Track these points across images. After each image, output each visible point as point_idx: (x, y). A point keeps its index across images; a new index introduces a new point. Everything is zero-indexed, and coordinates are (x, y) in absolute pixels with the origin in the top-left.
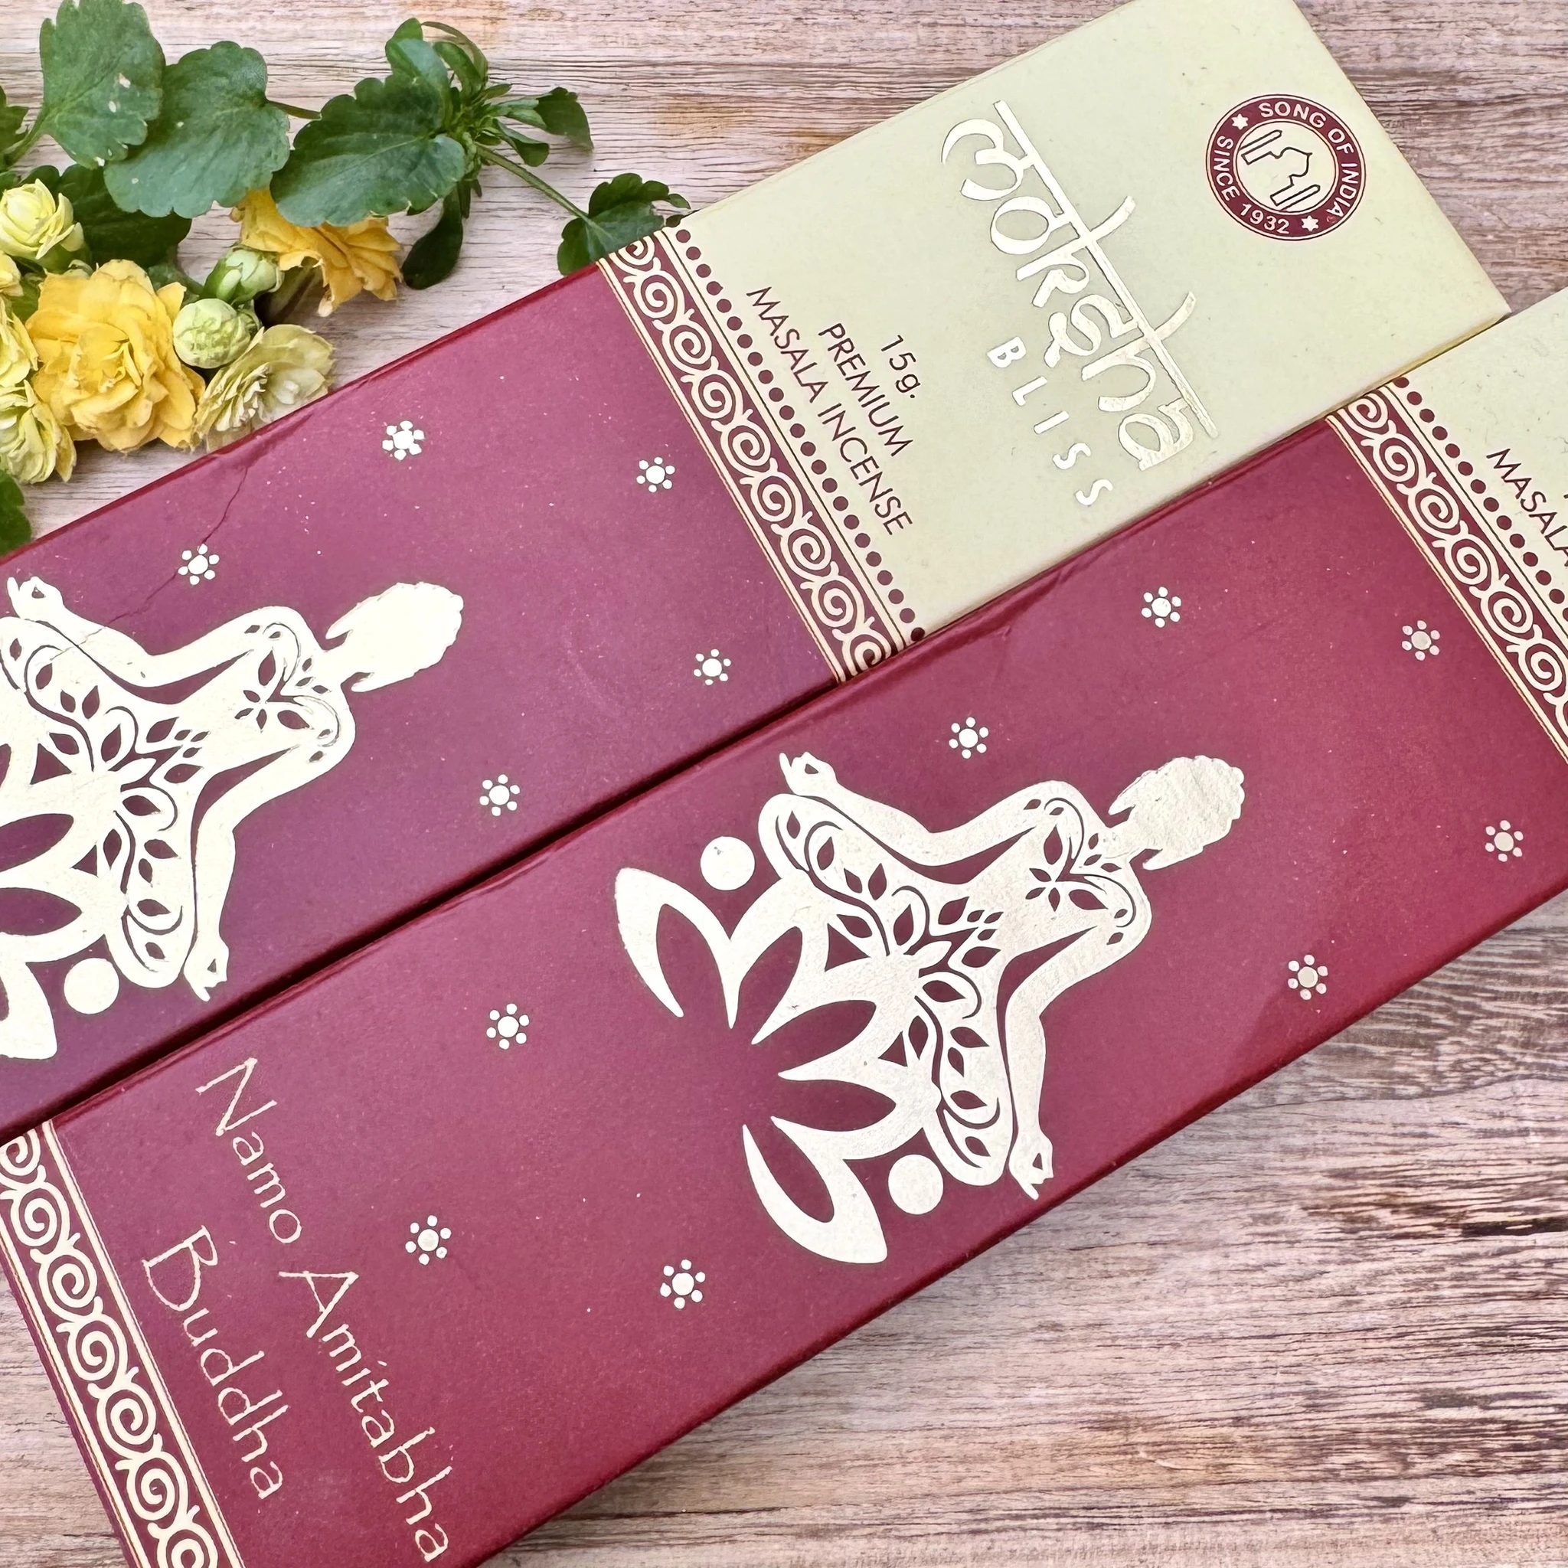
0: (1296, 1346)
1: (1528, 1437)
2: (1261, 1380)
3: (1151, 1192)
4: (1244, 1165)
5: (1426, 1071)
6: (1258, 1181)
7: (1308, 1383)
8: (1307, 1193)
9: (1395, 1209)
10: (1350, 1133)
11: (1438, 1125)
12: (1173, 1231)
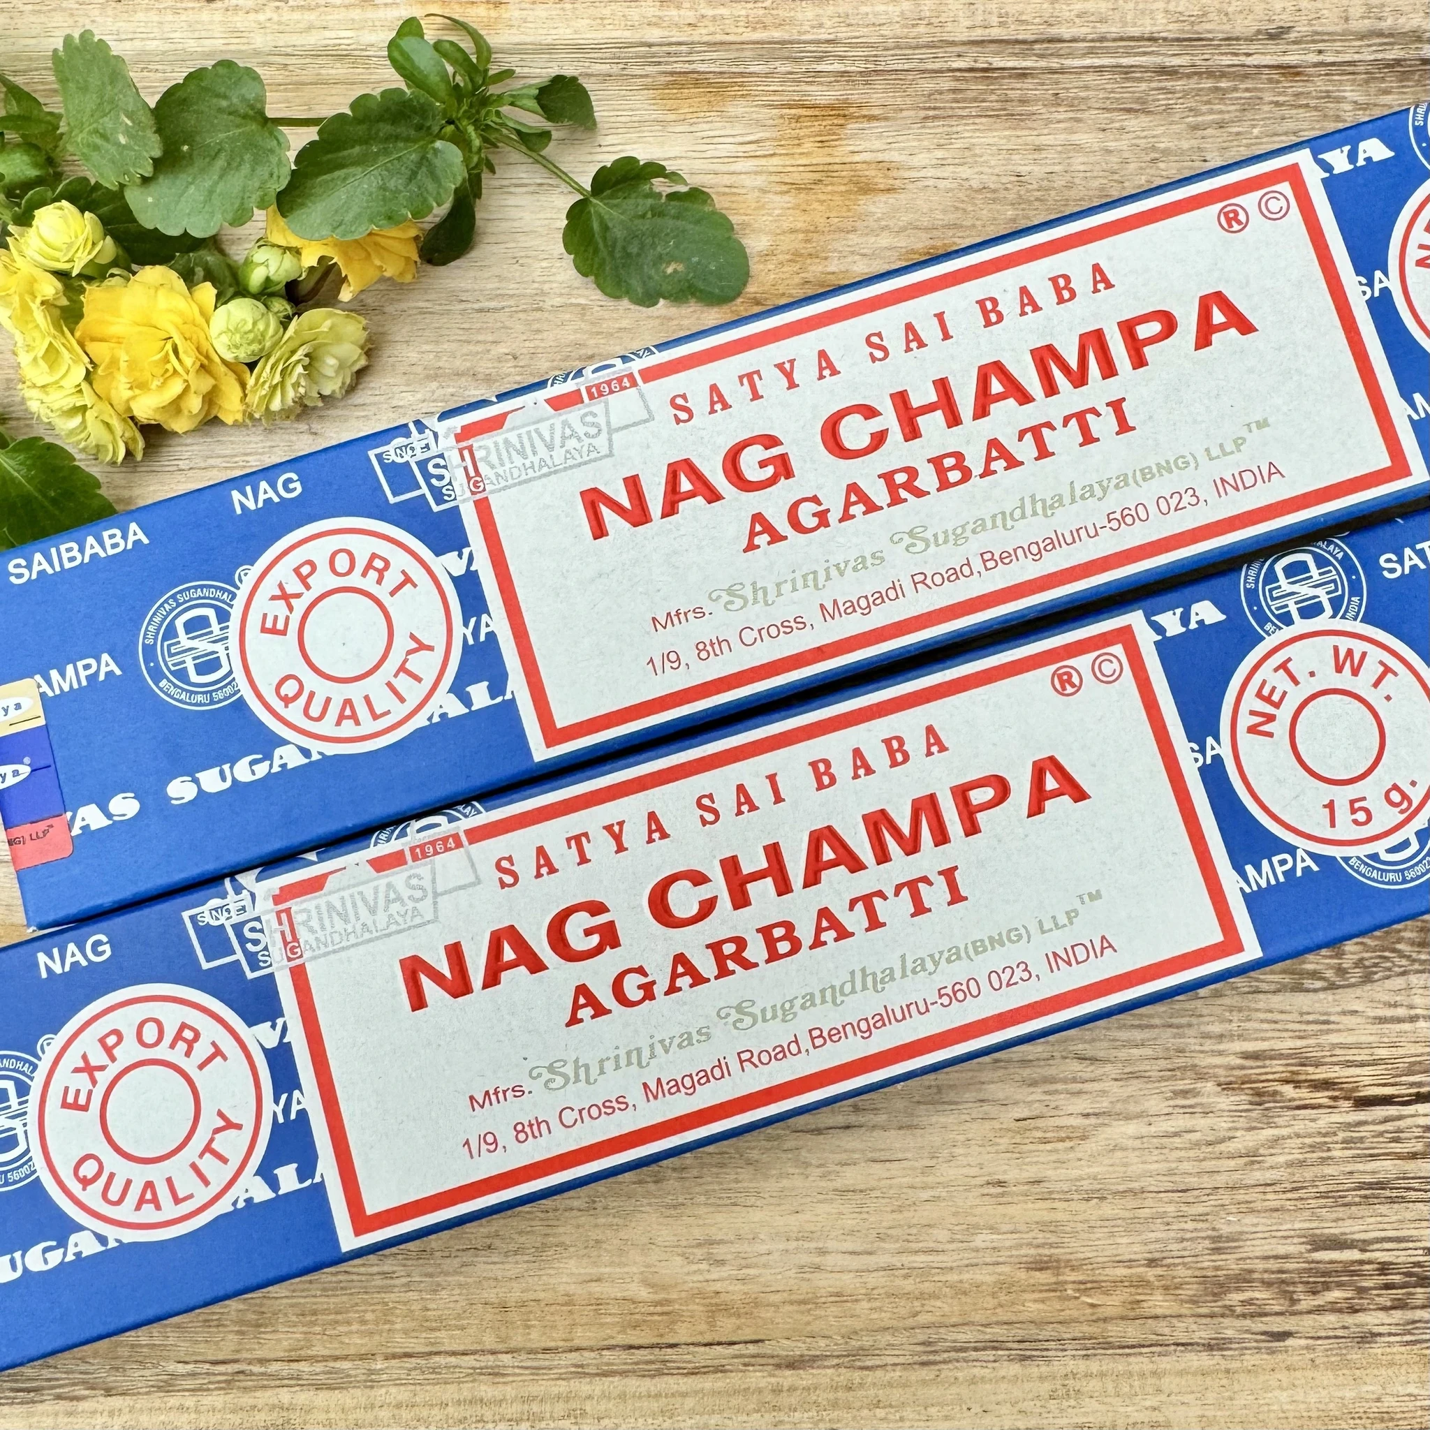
0: (1205, 1198)
1: (1398, 1277)
2: (1174, 1227)
3: (1086, 1070)
4: (1167, 1049)
5: (1331, 967)
6: (1180, 1062)
7: (1214, 1229)
8: (1221, 1072)
9: (1297, 1084)
10: (1262, 1021)
11: (1339, 1014)
12: (1104, 1104)
